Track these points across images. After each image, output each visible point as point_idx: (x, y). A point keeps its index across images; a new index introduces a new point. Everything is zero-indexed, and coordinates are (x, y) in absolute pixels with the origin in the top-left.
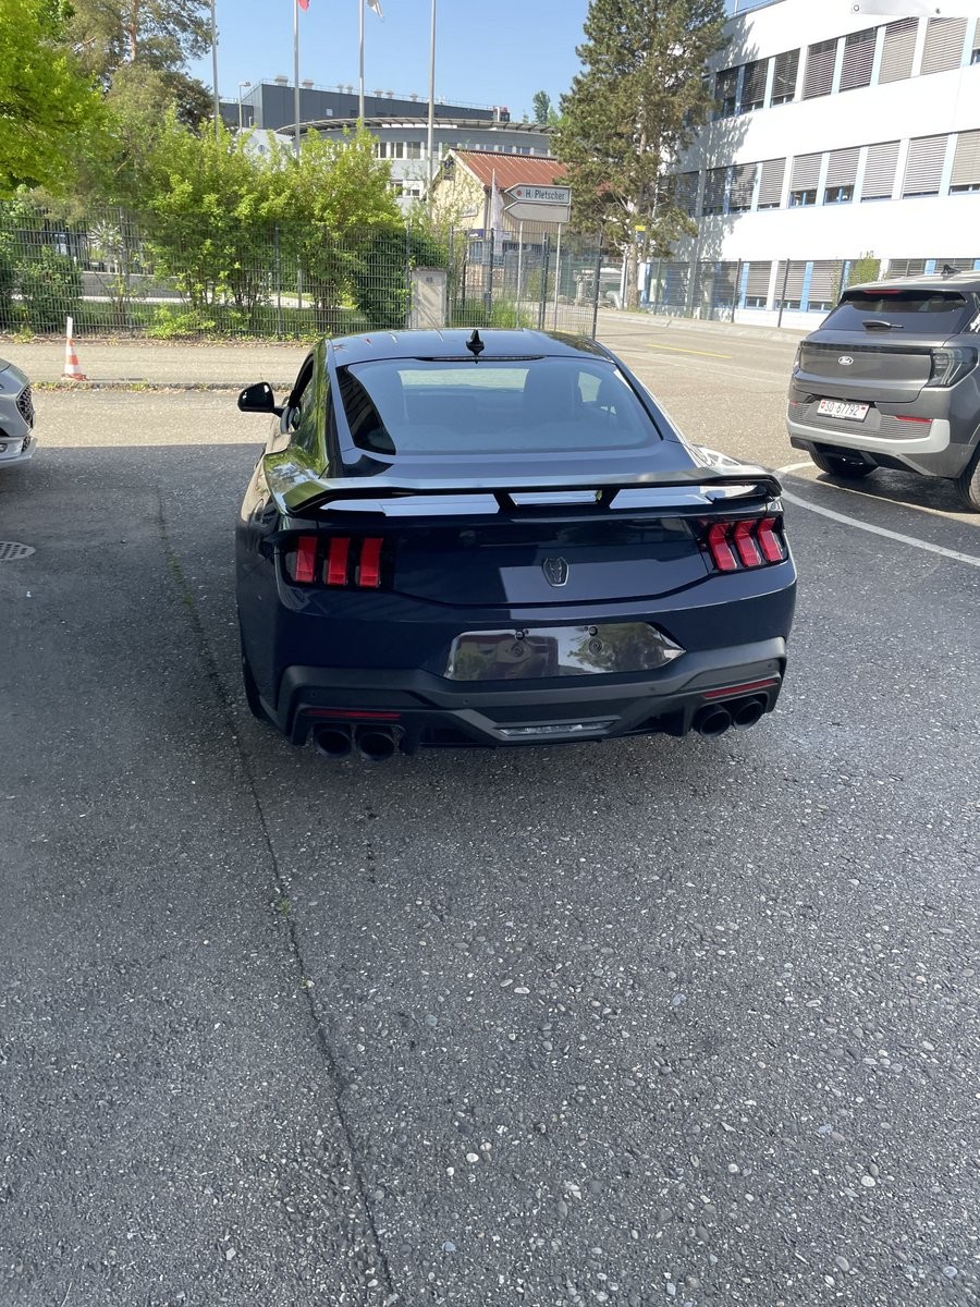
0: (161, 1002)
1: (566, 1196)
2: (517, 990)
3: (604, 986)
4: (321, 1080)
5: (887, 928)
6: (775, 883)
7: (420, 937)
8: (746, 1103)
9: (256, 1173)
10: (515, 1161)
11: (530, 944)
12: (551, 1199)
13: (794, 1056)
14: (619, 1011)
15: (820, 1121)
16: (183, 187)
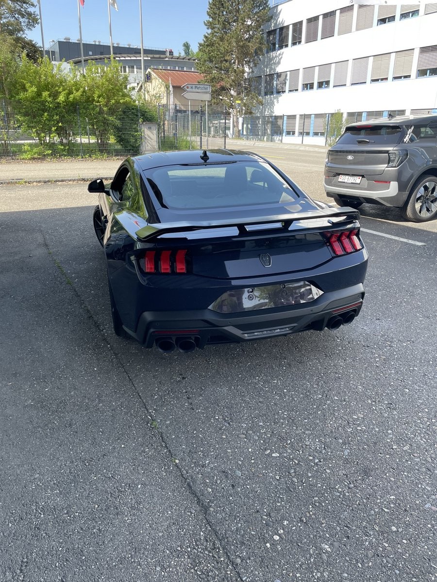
0: (109, 477)
1: (324, 551)
2: (274, 455)
3: (312, 449)
4: (195, 508)
5: (427, 410)
6: (373, 394)
7: (222, 434)
8: (391, 497)
9: (178, 557)
10: (296, 537)
11: (273, 432)
12: (317, 553)
13: (405, 474)
14: (322, 460)
15: (424, 502)
16: (32, 89)
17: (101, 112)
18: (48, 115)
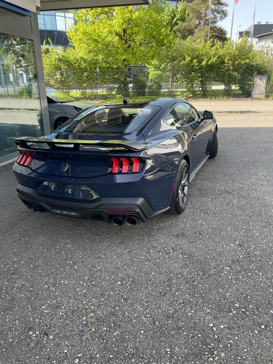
16: (188, 59)
17: (228, 70)
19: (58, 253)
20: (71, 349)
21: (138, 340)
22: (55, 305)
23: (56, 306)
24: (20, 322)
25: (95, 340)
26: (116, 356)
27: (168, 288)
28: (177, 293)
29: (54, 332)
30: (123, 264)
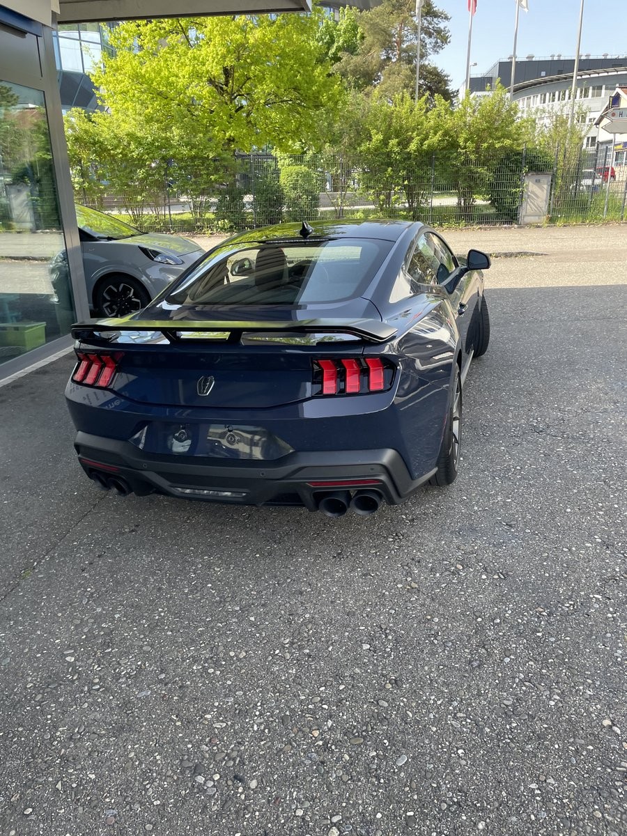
2: (68, 658)
3: (115, 671)
5: (342, 688)
6: (308, 633)
7: (63, 611)
8: (90, 775)
11: (111, 632)
13: (158, 757)
14: (102, 689)
15: (114, 806)
16: (377, 137)
17: (467, 162)
18: (392, 170)
19: (199, 589)
20: (311, 806)
21: (457, 771)
22: (236, 709)
23: (237, 712)
24: (166, 756)
25: (359, 780)
26: (422, 812)
27: (484, 650)
28: (507, 660)
29: (255, 772)
30: (361, 603)
